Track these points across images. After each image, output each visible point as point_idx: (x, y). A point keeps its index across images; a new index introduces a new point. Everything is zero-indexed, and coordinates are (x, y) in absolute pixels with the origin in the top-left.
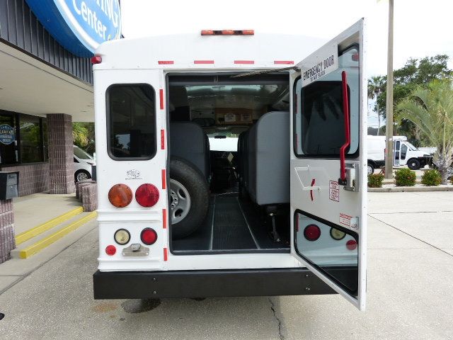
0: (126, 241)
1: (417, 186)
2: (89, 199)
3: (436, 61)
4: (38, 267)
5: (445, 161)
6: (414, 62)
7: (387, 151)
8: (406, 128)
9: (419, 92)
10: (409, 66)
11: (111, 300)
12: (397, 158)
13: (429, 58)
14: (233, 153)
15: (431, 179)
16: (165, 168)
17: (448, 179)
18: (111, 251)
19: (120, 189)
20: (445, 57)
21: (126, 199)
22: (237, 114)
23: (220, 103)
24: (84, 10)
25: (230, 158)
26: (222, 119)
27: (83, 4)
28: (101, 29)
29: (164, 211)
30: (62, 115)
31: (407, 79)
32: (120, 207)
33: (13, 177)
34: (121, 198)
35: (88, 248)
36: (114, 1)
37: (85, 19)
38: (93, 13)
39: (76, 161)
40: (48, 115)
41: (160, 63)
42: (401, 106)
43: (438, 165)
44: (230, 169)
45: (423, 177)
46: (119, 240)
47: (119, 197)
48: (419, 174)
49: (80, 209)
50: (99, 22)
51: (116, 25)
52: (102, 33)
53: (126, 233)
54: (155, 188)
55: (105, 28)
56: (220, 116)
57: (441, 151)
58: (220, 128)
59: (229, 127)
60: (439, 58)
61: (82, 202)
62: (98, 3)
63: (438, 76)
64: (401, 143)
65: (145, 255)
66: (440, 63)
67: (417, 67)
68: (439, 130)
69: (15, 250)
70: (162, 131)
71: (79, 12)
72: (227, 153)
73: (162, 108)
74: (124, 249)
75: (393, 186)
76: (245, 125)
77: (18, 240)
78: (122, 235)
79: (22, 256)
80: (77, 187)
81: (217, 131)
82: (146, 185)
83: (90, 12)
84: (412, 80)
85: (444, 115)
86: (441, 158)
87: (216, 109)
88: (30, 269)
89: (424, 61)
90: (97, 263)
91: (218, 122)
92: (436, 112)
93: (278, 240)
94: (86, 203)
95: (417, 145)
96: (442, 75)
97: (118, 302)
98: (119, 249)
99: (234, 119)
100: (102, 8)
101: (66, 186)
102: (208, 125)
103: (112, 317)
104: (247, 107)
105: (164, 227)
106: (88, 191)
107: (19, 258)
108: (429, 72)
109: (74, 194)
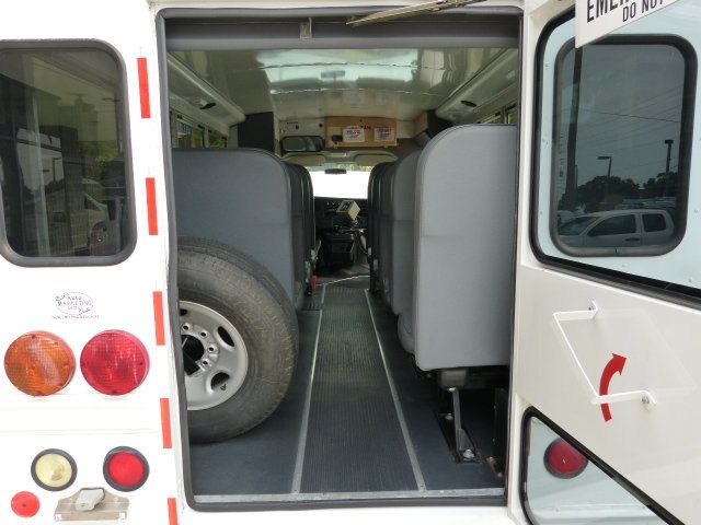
0: (65, 480)
14: (360, 202)
16: (163, 288)
18: (26, 505)
19: (35, 347)
22: (368, 128)
23: (335, 107)
25: (354, 212)
26: (339, 138)
29: (165, 403)
32: (40, 395)
34: (41, 373)
44: (353, 232)
46: (46, 479)
53: (64, 462)
56: (334, 131)
58: (334, 155)
59: (352, 153)
65: (116, 516)
70: (150, 183)
72: (348, 203)
73: (146, 113)
74: (61, 502)
76: (382, 148)
78: (53, 465)
81: (329, 160)
87: (326, 118)
91: (331, 144)
93: (468, 454)
98: (48, 501)
99: (361, 138)
102: (313, 148)
104: (388, 113)
105: (167, 444)
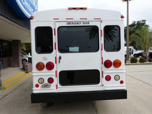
0: (43, 82)
1: (138, 63)
2: (27, 69)
3: (142, 22)
4: (10, 93)
5: (147, 55)
6: (135, 22)
7: (127, 51)
8: (133, 44)
9: (137, 31)
10: (133, 24)
11: (36, 103)
12: (130, 54)
13: (140, 21)
15: (142, 60)
16: (56, 56)
17: (148, 60)
18: (37, 86)
19: (40, 64)
20: (145, 21)
21: (43, 67)
24: (26, 3)
27: (25, 1)
28: (31, 10)
29: (56, 71)
30: (18, 40)
31: (133, 28)
32: (40, 70)
33: (1, 61)
35: (27, 86)
36: (35, 1)
37: (26, 6)
38: (29, 4)
39: (22, 56)
40: (12, 40)
41: (54, 19)
42: (132, 36)
43: (144, 56)
45: (140, 60)
46: (40, 82)
47: (40, 67)
48: (138, 59)
49: (24, 72)
50: (31, 7)
51: (36, 9)
52: (32, 11)
53: (43, 80)
54: (53, 63)
55: (33, 10)
57: (145, 51)
60: (143, 21)
61: (25, 70)
62: (30, 1)
63: (143, 27)
64: (132, 49)
65: (49, 87)
66: (143, 22)
67: (136, 24)
68: (144, 44)
69: (2, 87)
70: (55, 43)
71: (24, 4)
73: (55, 35)
74: (42, 85)
75: (130, 63)
77: (3, 83)
78: (41, 80)
79: (4, 89)
80: (23, 65)
82: (50, 62)
83: (27, 4)
84: (134, 28)
85: (146, 39)
86: (145, 54)
88: (7, 93)
89: (138, 22)
90: (32, 90)
92: (144, 38)
94: (26, 70)
95: (137, 49)
96: (144, 26)
97: (39, 104)
98: (40, 85)
100: (32, 3)
101: (19, 65)
103: (37, 109)
105: (56, 77)
106: (27, 66)
107: (3, 89)
108: (140, 26)
109: (22, 67)
